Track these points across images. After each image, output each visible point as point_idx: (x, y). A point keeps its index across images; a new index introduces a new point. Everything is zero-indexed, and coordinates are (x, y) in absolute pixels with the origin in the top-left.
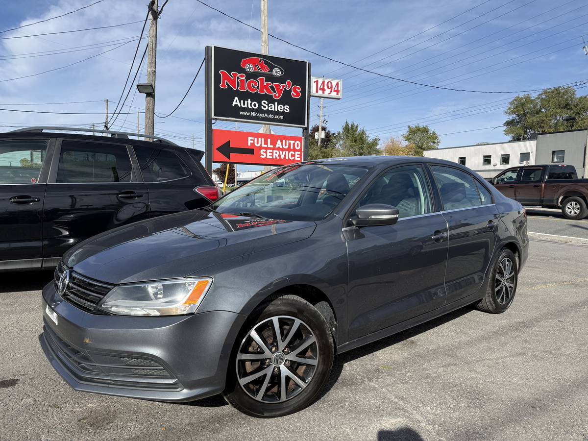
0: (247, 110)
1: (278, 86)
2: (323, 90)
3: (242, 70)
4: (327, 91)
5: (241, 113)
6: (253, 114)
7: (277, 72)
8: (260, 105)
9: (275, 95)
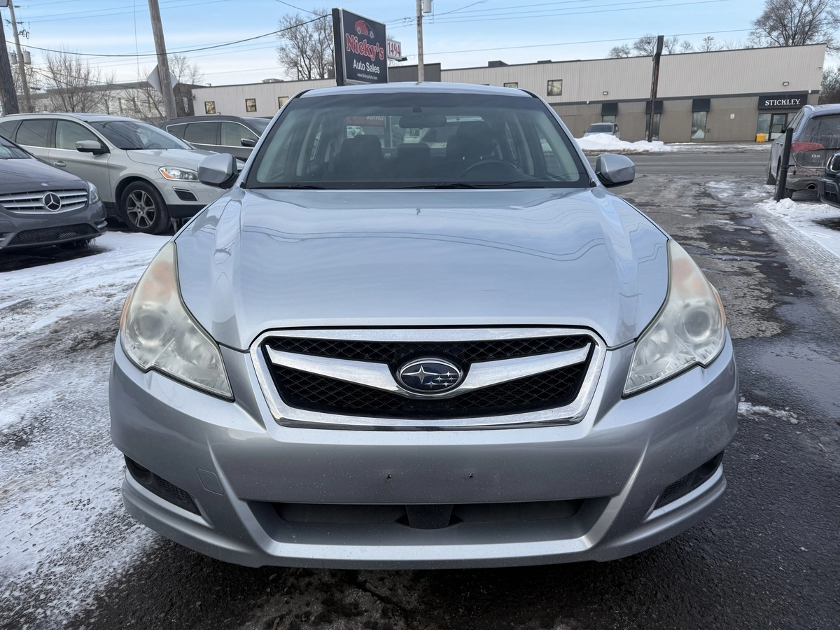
0: (361, 72)
1: (372, 48)
2: (393, 51)
3: (356, 34)
4: (395, 52)
5: (359, 75)
6: (364, 76)
7: (372, 35)
8: (366, 67)
9: (373, 57)
